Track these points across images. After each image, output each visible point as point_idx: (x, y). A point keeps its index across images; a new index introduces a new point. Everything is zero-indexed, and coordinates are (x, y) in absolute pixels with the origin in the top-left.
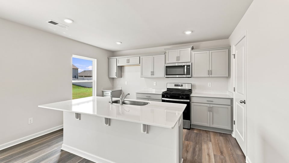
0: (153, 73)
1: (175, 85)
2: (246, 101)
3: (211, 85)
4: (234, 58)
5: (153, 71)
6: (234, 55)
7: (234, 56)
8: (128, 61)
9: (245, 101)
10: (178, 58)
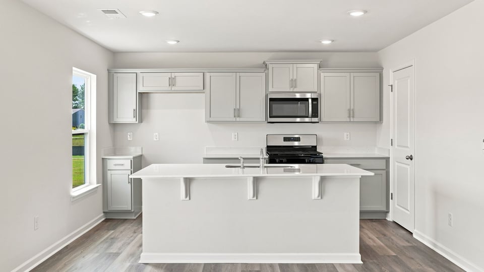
0: (238, 113)
1: (286, 139)
2: (413, 155)
3: (349, 137)
4: (392, 91)
5: (238, 107)
6: (392, 86)
7: (392, 89)
8: (172, 82)
9: (411, 156)
10: (293, 83)
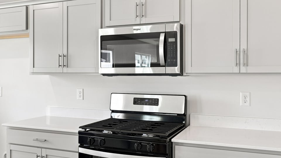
3: (248, 99)
5: (65, 52)
